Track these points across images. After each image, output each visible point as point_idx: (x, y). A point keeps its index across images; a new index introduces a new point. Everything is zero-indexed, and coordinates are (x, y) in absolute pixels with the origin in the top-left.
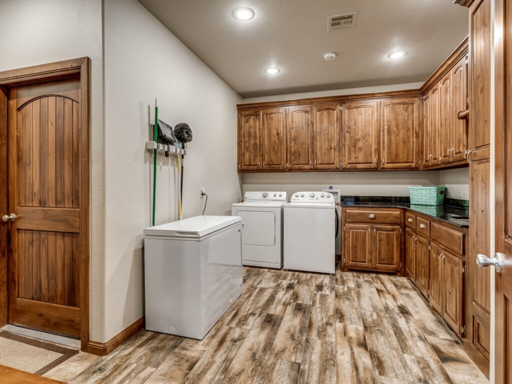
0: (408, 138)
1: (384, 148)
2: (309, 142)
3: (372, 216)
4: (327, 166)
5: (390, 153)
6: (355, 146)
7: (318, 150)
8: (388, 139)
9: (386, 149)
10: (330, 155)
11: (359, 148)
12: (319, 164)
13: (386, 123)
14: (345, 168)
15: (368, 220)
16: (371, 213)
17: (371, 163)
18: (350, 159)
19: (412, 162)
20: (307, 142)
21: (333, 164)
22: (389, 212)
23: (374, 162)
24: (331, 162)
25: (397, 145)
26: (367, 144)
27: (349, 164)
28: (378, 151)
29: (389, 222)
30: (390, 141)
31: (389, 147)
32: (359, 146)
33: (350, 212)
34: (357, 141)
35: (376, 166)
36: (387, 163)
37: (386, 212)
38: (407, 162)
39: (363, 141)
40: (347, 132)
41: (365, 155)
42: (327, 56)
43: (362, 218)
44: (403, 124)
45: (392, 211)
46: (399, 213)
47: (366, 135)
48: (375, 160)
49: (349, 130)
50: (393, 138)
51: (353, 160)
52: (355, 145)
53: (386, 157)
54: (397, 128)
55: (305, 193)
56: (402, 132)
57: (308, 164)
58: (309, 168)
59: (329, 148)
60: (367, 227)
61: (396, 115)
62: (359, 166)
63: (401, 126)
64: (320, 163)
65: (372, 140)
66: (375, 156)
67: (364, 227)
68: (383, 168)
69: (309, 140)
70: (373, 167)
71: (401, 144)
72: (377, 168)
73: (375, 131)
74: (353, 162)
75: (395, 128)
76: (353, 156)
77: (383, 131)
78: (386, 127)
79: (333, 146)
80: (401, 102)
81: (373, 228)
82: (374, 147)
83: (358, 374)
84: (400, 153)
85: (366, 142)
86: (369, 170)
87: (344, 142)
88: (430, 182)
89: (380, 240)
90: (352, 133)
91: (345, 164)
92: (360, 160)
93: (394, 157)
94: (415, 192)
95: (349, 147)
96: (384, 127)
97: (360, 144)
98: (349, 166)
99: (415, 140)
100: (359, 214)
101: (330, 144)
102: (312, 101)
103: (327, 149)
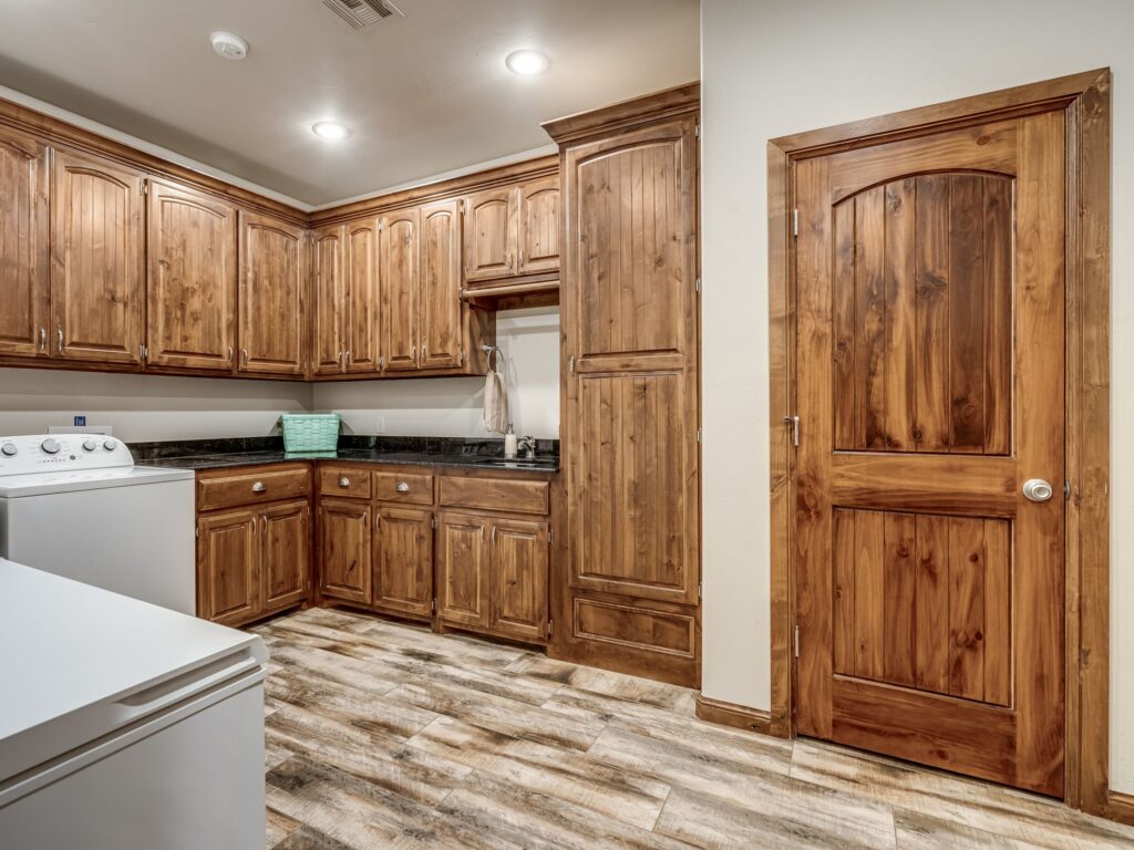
0: (289, 310)
1: (246, 323)
2: (33, 265)
3: (257, 486)
4: (101, 353)
5: (257, 336)
6: (182, 307)
7: (68, 295)
8: (253, 304)
9: (250, 326)
10: (110, 319)
11: (192, 314)
12: (72, 344)
13: (250, 265)
14: (155, 365)
15: (252, 498)
16: (257, 480)
17: (219, 356)
18: (169, 338)
19: (294, 363)
20: (24, 261)
21: (122, 348)
22: (290, 473)
23: (225, 353)
24: (114, 343)
25: (270, 321)
26: (210, 305)
27: (166, 352)
28: (234, 327)
29: (290, 494)
30: (258, 309)
31: (256, 323)
32: (193, 309)
33: (213, 485)
34: (186, 293)
35: (230, 364)
36: (253, 360)
37: (284, 473)
38: (286, 362)
39: (201, 297)
40: (162, 262)
41: (207, 333)
42: (221, 39)
43: (237, 496)
44: (281, 278)
45: (294, 469)
46: (304, 471)
47: (208, 284)
48: (226, 348)
49: (167, 259)
50: (263, 303)
51: (177, 344)
52: (182, 304)
53: (250, 344)
54: (270, 283)
55: (18, 442)
56: (279, 293)
57: (30, 340)
58: (34, 352)
59: (108, 296)
60: (249, 516)
61: (270, 254)
62: (193, 361)
63: (277, 280)
64: (75, 339)
65: (222, 299)
66: (228, 340)
67: (243, 517)
68: (245, 371)
69: (34, 258)
70: (224, 366)
71: (277, 320)
72: (230, 371)
73: (228, 278)
74: (178, 349)
75: (266, 282)
76: (177, 331)
77: (245, 282)
78: (250, 275)
79: (119, 295)
80: (276, 226)
81: (261, 516)
82: (226, 317)
83: (579, 776)
84: (276, 340)
85: (210, 300)
86: (212, 374)
87: (154, 289)
88: (299, 406)
89: (276, 540)
90: (174, 269)
91: (156, 352)
92: (195, 345)
93: (265, 348)
94: (299, 426)
95: (167, 306)
96: (246, 274)
97: (195, 304)
98: (166, 357)
99: (298, 317)
100: (232, 486)
101: (111, 286)
102: (47, 125)
103: (100, 299)
